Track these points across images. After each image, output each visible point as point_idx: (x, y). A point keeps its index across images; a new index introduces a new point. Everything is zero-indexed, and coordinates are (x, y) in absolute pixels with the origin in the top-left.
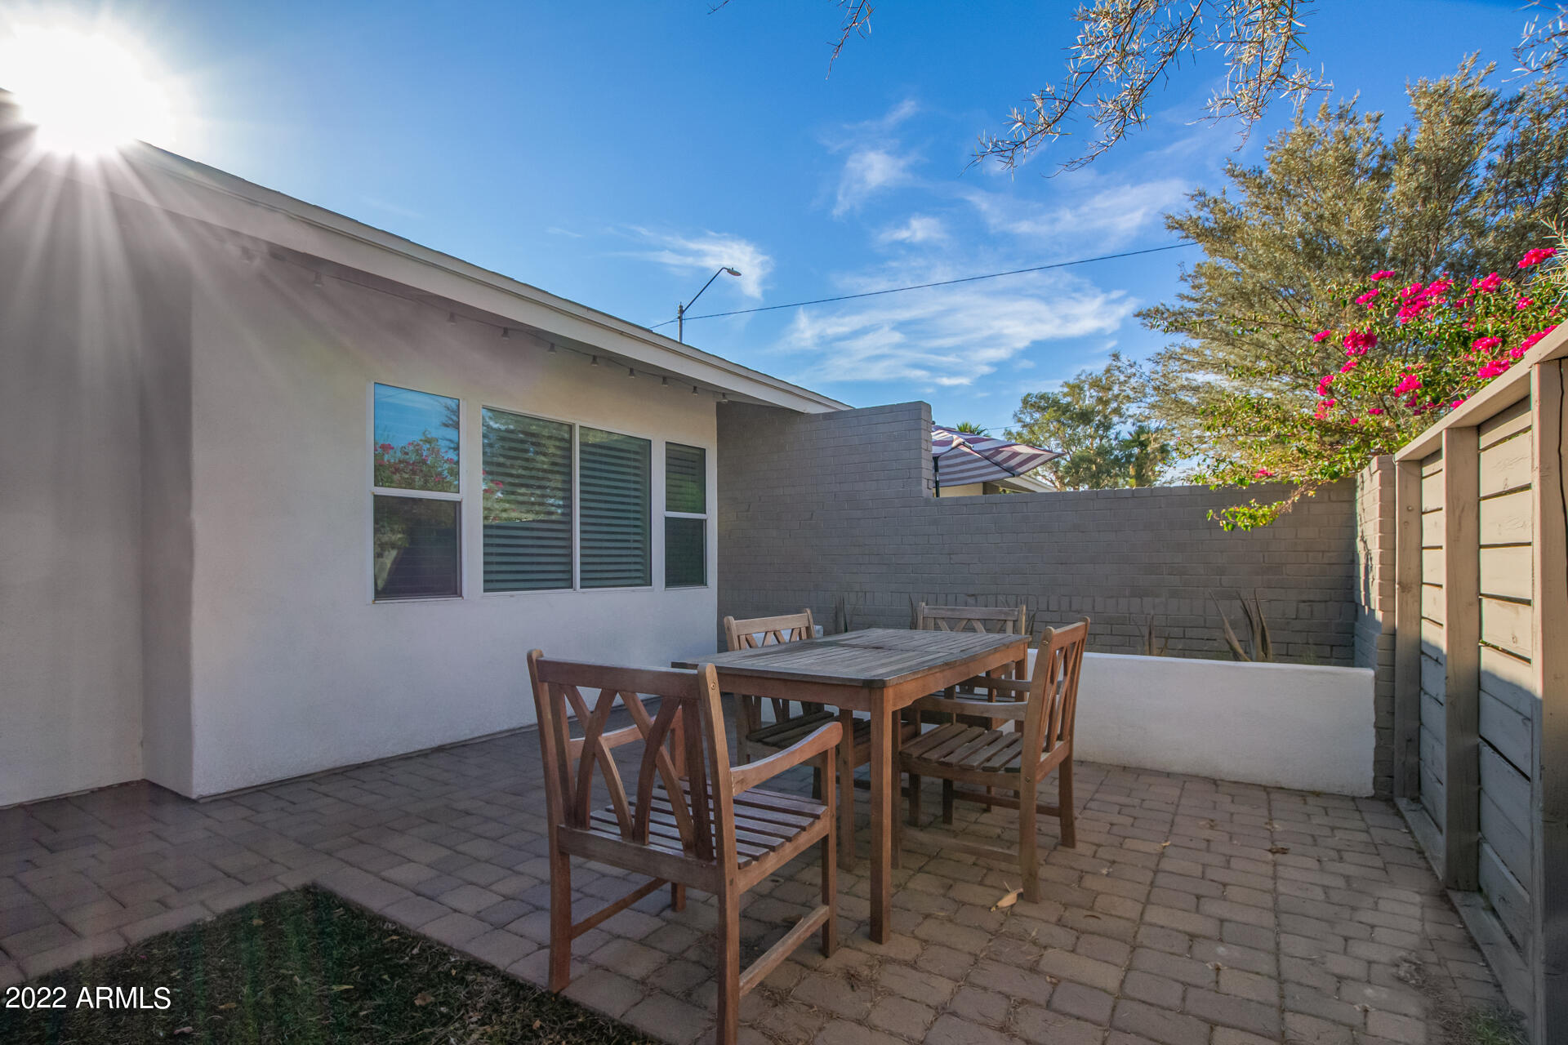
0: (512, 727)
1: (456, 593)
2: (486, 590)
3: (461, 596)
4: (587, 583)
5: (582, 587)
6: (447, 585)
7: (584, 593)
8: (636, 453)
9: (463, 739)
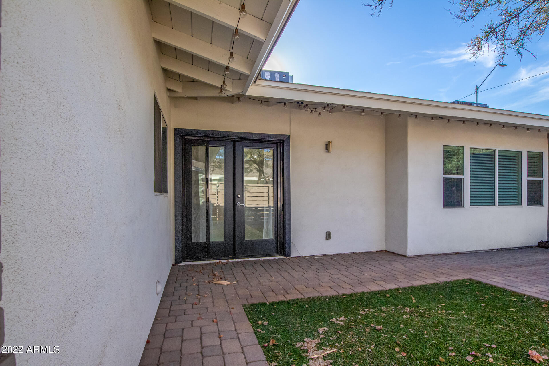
0: (477, 250)
1: (462, 206)
2: (470, 205)
3: (464, 207)
4: (500, 204)
5: (498, 205)
6: (459, 203)
7: (499, 207)
8: (515, 157)
9: (464, 251)
